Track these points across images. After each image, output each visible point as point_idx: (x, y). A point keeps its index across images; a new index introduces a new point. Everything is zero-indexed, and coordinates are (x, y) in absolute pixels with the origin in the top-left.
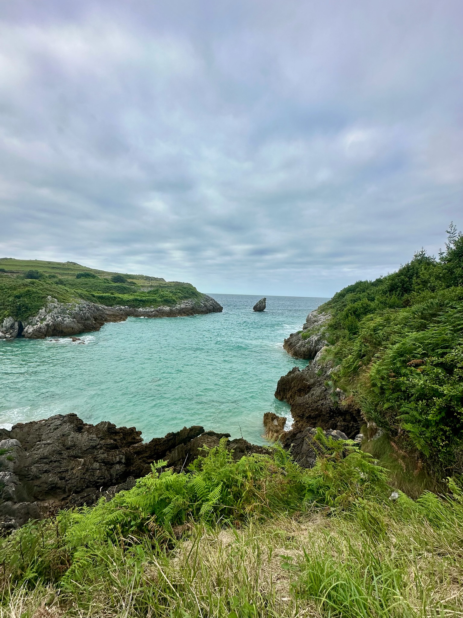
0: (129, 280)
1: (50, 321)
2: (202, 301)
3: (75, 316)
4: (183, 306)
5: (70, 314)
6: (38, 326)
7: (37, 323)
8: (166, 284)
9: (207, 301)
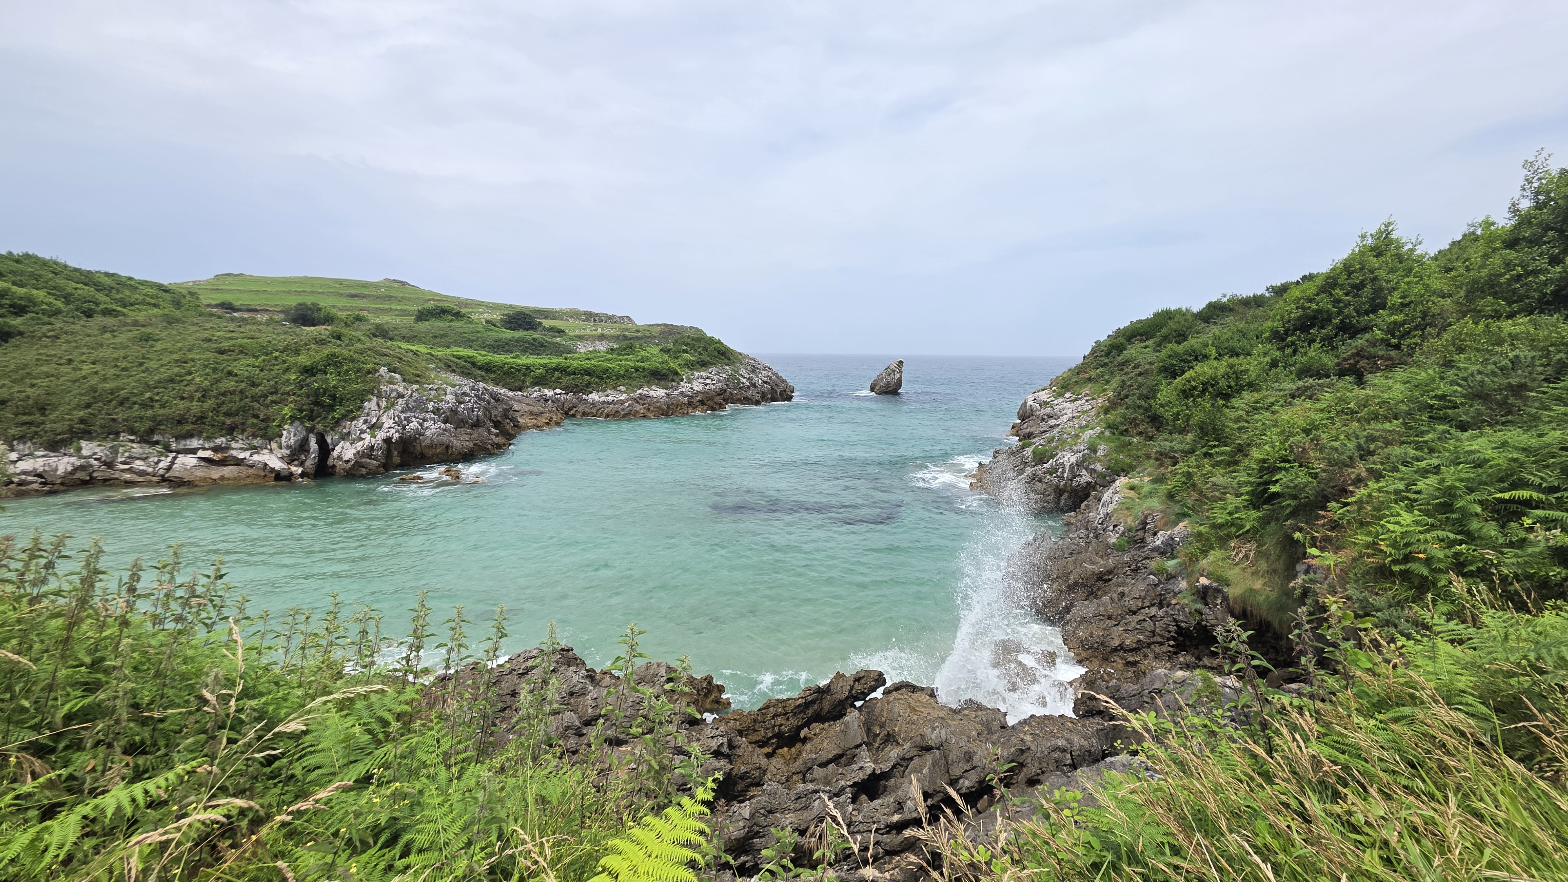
0: (547, 323)
1: (393, 431)
2: (743, 371)
3: (447, 417)
4: (697, 386)
5: (436, 411)
6: (367, 442)
7: (363, 436)
8: (638, 331)
9: (753, 371)
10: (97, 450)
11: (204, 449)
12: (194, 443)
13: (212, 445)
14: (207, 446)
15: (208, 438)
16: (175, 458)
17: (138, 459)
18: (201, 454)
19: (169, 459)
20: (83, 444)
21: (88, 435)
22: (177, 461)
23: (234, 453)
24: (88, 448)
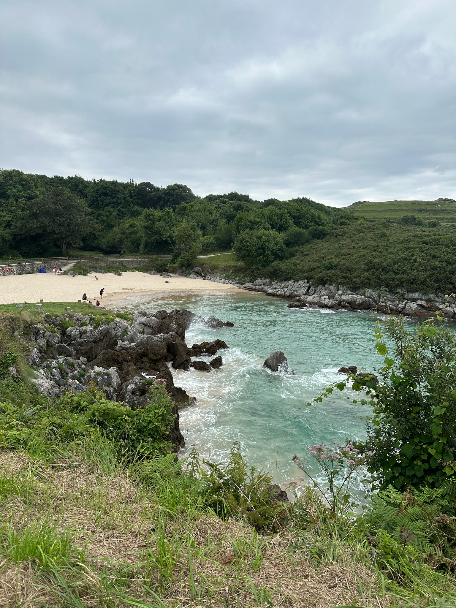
10: (373, 294)
11: (422, 300)
12: (416, 295)
13: (427, 298)
14: (423, 298)
15: (425, 294)
16: (406, 303)
17: (389, 300)
18: (419, 302)
19: (404, 303)
20: (367, 290)
21: (369, 285)
22: (407, 305)
23: (437, 304)
24: (369, 292)
